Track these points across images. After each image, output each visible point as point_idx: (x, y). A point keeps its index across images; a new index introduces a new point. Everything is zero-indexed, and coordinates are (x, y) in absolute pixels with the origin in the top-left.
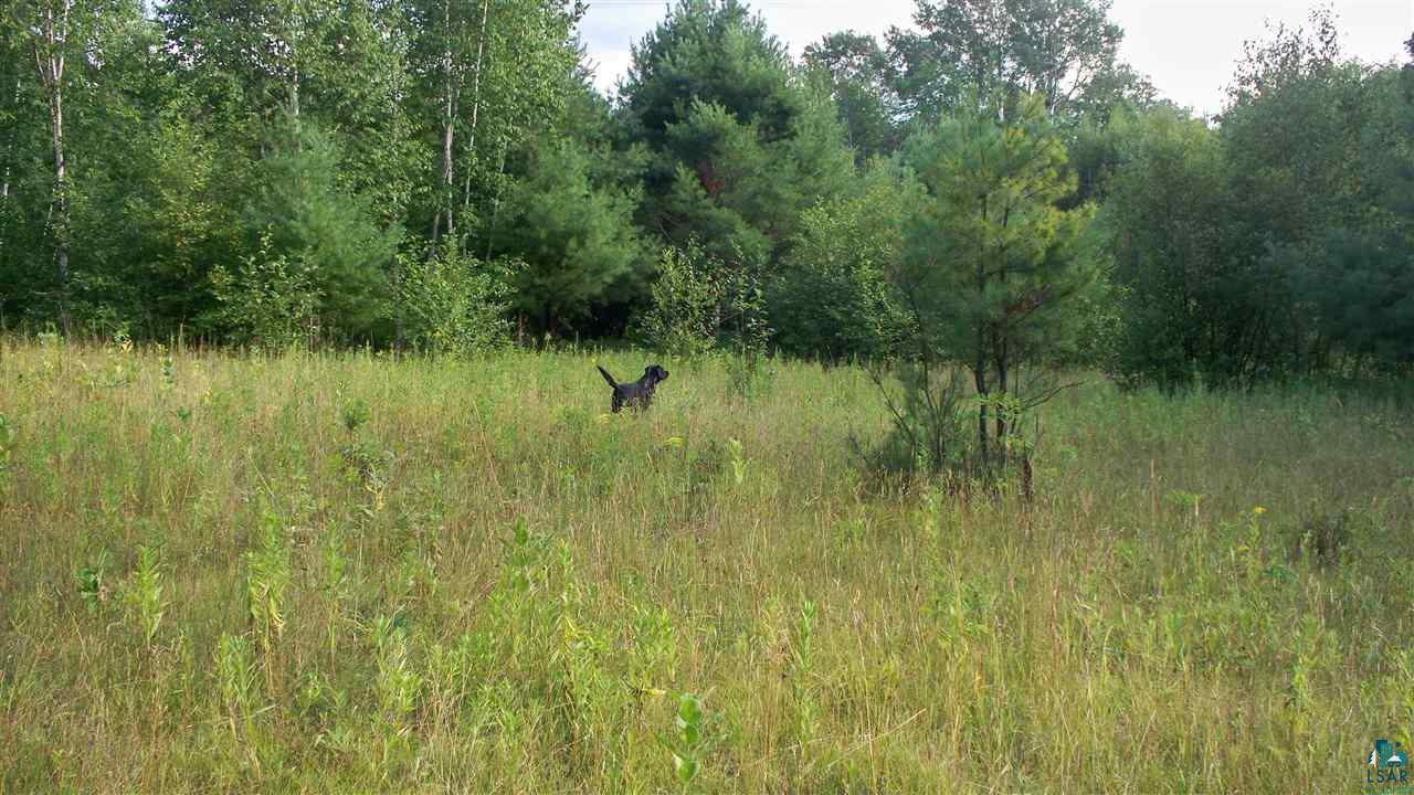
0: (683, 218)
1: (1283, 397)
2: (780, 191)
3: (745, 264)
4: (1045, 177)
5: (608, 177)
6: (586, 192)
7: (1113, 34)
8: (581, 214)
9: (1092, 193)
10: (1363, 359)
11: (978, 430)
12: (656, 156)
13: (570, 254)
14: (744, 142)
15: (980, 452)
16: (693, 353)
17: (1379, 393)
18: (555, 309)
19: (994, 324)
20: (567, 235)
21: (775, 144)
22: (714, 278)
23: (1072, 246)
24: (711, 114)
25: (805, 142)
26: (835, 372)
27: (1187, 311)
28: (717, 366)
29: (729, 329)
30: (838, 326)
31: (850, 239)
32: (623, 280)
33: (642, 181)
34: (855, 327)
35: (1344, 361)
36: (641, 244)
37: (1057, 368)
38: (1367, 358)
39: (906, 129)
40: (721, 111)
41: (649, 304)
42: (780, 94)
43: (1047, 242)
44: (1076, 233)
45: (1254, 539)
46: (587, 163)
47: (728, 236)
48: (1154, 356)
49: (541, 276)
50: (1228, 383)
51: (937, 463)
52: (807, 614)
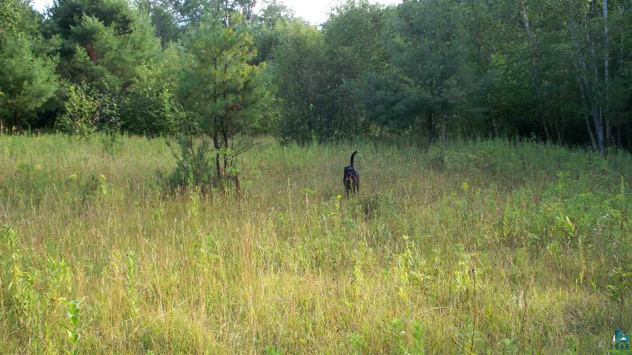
0: (80, 71)
1: (351, 145)
2: (125, 58)
3: (110, 92)
4: (243, 50)
5: (41, 51)
6: (32, 59)
8: (30, 69)
9: (268, 58)
10: (384, 128)
11: (216, 165)
12: (66, 41)
13: (24, 88)
14: (107, 35)
15: (217, 175)
16: (86, 134)
17: (391, 143)
18: (19, 114)
19: (222, 118)
20: (23, 79)
21: (123, 36)
22: (95, 99)
23: (255, 81)
24: (92, 22)
25: (136, 35)
26: (152, 140)
27: (309, 109)
28: (97, 139)
29: (102, 122)
30: (154, 119)
31: (158, 79)
32: (51, 100)
33: (59, 53)
34: (162, 120)
35: (376, 129)
36: (60, 83)
37: (253, 136)
38: (386, 128)
39: (184, 29)
40: (96, 20)
41: (64, 112)
42: (124, 13)
43: (244, 80)
44: (257, 76)
45: (338, 209)
46: (31, 44)
47: (101, 78)
48: (295, 129)
49: (11, 99)
50: (327, 140)
51: (197, 181)
52: (131, 257)
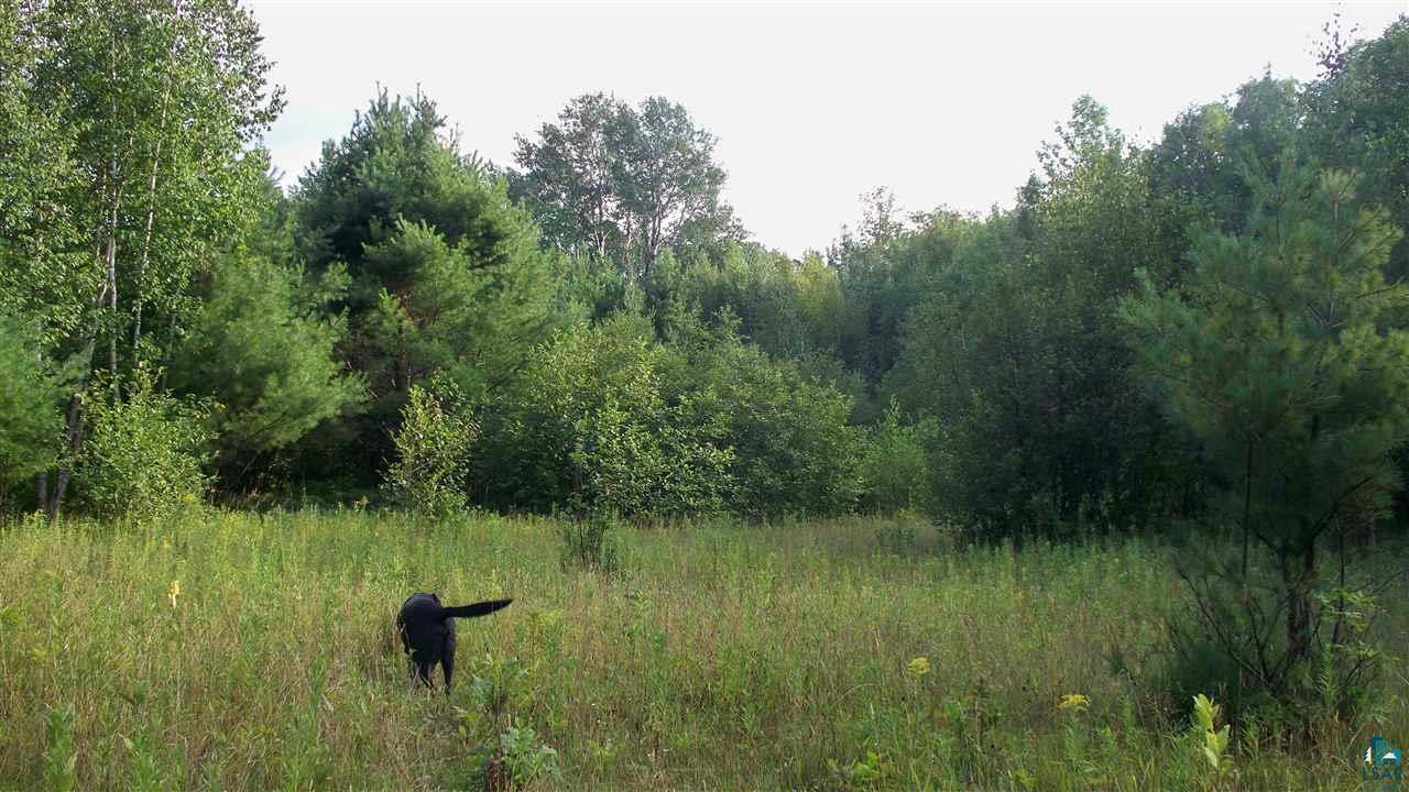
6: (286, 320)
7: (716, 177)
8: (283, 348)
12: (356, 280)
13: (268, 394)
14: (451, 268)
20: (265, 372)
21: (479, 270)
24: (418, 236)
25: (517, 269)
40: (429, 231)
46: (286, 286)
